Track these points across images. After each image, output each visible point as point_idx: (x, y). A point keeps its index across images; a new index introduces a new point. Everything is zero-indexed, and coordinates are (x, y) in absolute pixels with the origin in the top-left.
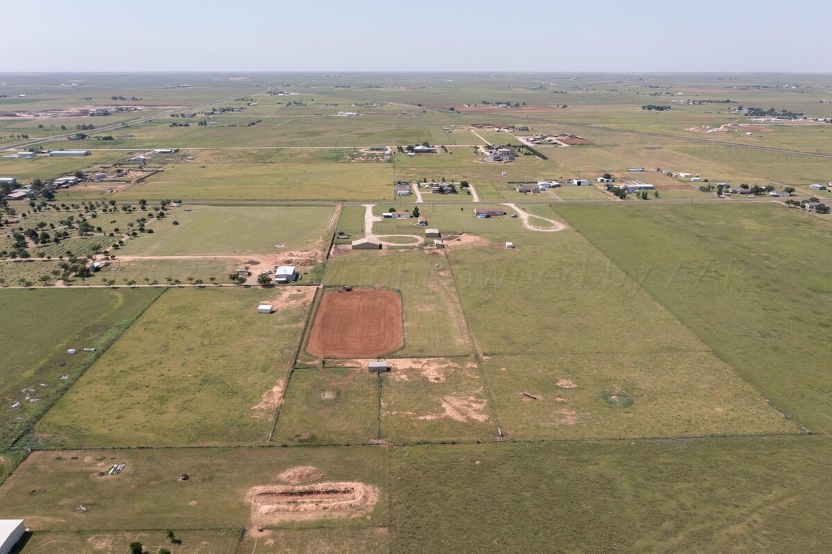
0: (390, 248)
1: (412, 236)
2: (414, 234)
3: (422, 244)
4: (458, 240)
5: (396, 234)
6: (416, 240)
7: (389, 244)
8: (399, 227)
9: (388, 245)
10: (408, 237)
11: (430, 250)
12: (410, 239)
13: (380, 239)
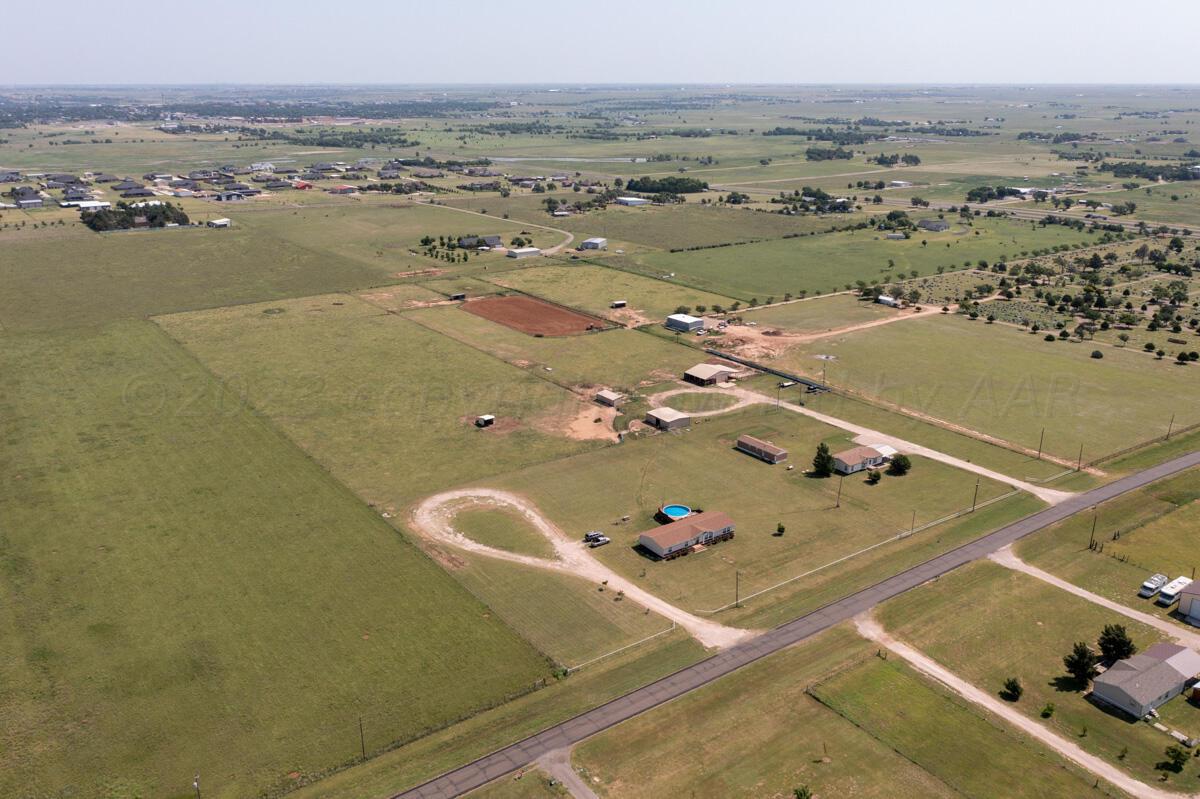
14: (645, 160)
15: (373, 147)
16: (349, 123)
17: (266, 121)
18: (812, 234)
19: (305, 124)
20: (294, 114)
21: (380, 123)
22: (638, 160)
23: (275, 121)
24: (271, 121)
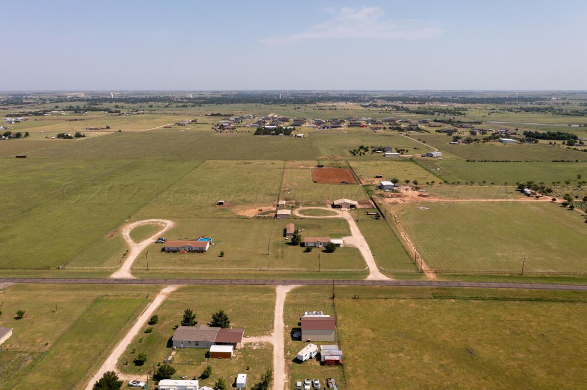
0: (324, 205)
1: (304, 216)
2: (302, 218)
3: (296, 208)
4: (261, 210)
5: (322, 219)
6: (301, 212)
7: (326, 209)
8: (319, 227)
9: (327, 207)
10: (309, 215)
11: (290, 203)
12: (306, 213)
13: (335, 213)
14: (578, 126)
15: (439, 115)
16: (447, 105)
17: (409, 103)
18: (577, 161)
19: (426, 105)
20: (422, 100)
21: (457, 105)
22: (573, 126)
23: (413, 104)
24: (411, 103)
